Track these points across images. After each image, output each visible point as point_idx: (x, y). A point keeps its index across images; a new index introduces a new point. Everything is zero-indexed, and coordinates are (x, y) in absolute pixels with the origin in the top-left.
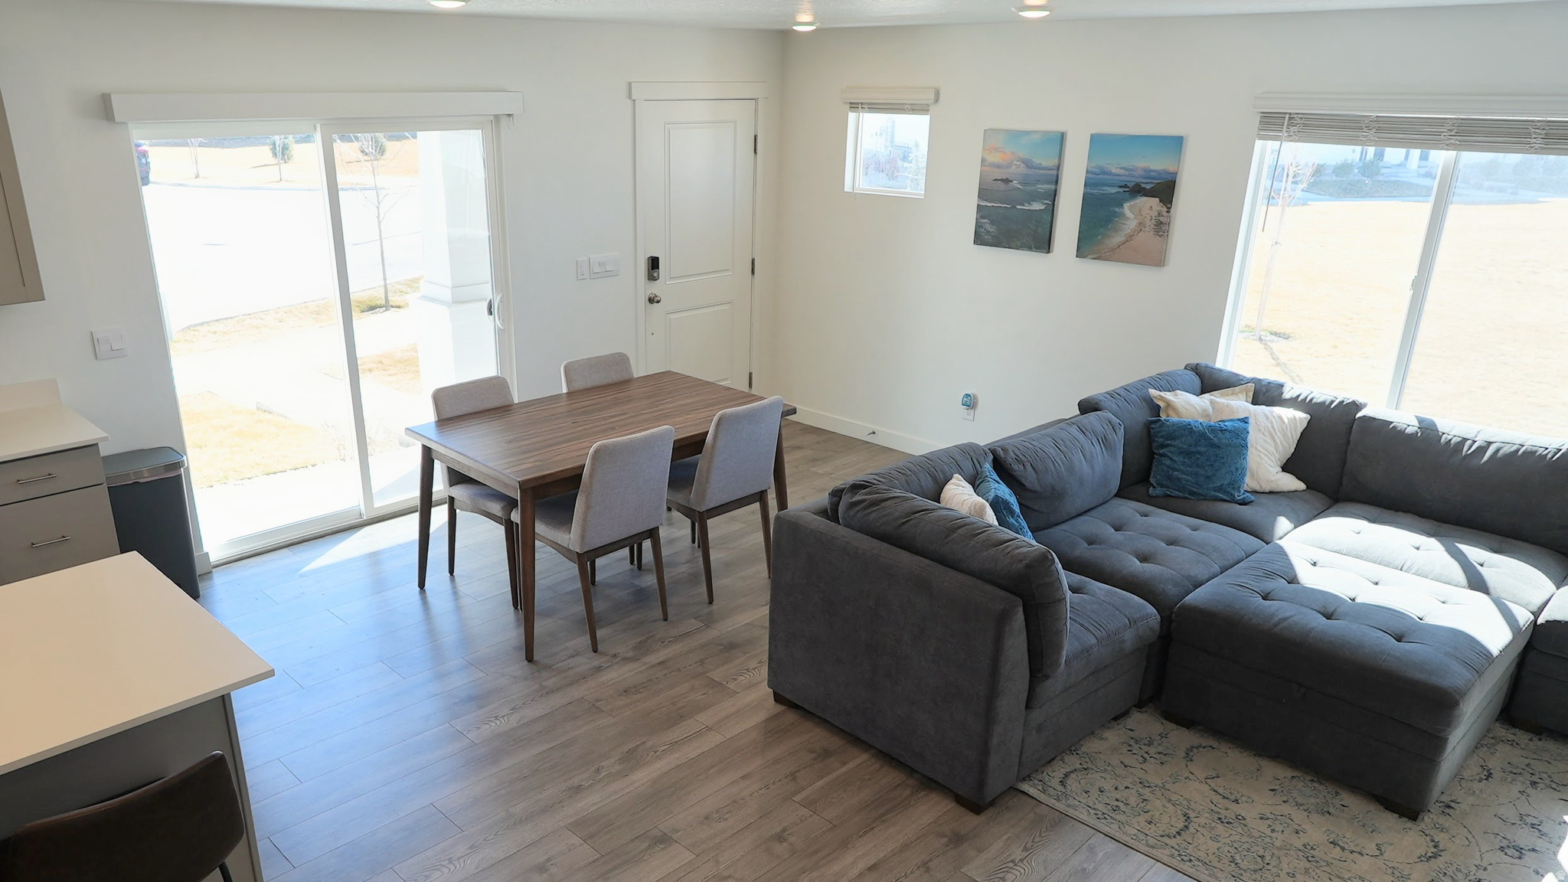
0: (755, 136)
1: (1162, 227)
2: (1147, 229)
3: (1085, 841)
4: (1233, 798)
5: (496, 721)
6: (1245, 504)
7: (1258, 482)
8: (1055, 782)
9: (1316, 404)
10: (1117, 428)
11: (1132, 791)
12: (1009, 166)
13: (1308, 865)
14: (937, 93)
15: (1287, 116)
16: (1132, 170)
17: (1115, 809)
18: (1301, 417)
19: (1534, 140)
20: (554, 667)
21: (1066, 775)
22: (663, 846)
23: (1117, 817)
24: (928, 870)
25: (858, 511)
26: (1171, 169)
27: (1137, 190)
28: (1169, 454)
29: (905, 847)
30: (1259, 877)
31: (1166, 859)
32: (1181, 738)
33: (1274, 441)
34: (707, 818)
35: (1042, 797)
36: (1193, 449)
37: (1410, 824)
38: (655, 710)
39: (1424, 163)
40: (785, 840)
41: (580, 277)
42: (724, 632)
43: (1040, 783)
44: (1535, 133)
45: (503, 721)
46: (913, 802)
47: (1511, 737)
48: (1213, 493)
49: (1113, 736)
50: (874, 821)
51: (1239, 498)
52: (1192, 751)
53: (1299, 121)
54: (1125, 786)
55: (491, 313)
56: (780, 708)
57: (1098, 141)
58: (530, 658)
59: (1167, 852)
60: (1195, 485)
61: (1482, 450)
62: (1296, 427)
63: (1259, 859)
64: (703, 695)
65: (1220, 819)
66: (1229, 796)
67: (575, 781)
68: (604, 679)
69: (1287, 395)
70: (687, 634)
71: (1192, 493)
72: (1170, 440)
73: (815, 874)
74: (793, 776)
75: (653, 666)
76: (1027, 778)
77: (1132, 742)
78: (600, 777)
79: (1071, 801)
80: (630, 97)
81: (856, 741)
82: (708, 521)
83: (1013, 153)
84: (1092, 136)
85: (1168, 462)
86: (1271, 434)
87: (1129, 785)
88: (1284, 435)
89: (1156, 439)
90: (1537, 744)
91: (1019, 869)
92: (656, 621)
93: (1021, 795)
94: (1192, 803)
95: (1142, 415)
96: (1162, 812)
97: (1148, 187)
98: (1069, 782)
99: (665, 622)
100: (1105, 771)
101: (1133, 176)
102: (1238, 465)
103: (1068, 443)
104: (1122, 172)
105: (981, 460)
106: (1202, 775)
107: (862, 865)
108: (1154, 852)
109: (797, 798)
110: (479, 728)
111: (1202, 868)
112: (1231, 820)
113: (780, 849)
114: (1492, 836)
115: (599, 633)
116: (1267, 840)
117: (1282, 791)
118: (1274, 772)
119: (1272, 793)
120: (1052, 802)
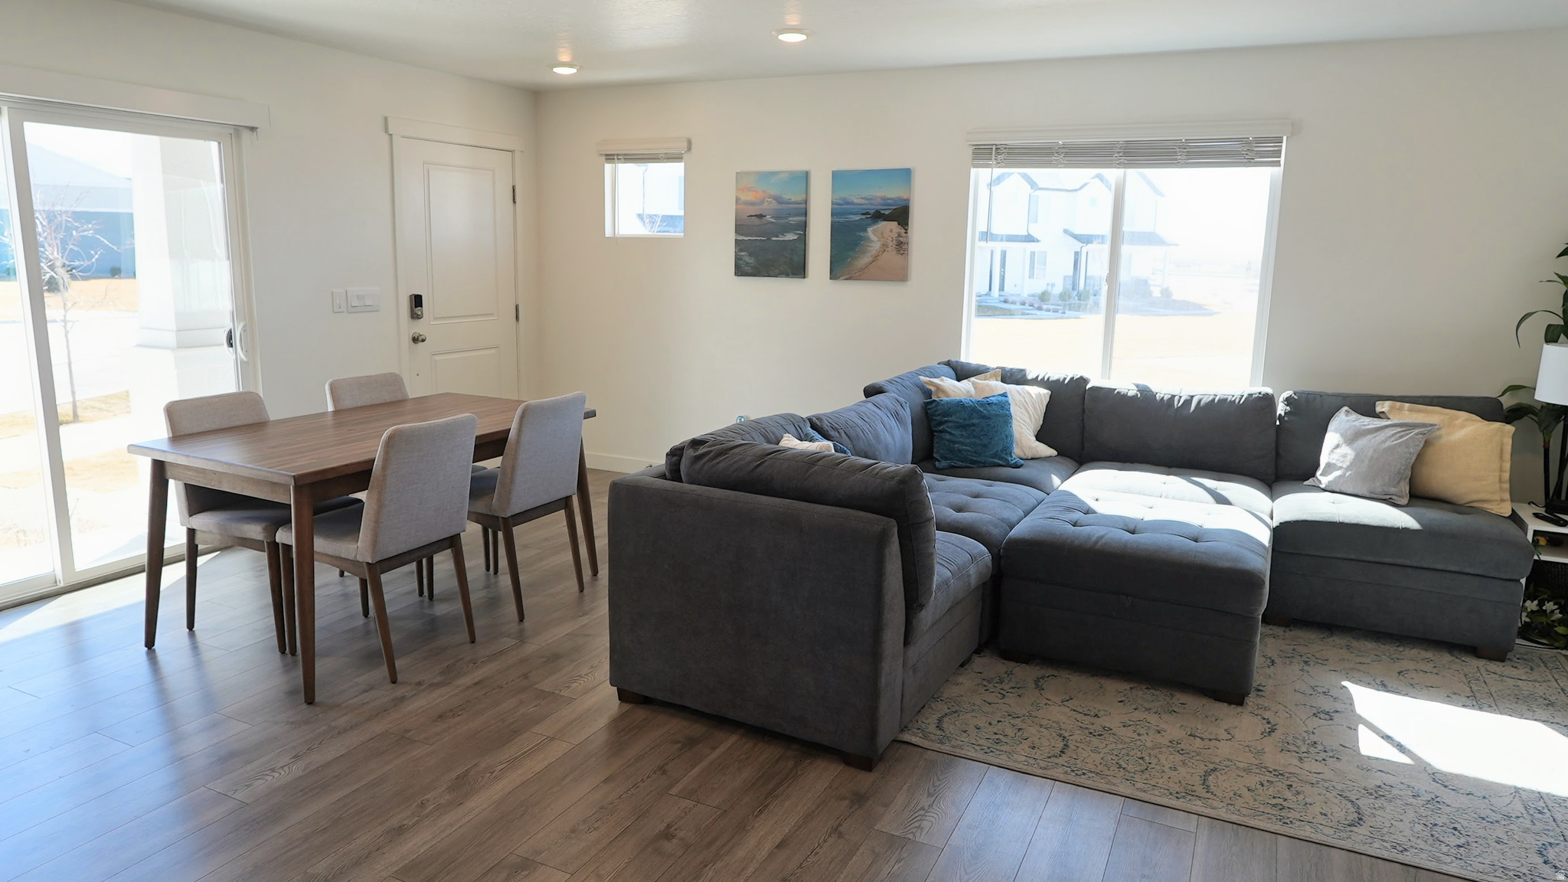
0: (513, 187)
1: (902, 246)
2: (890, 249)
3: (982, 775)
4: (1092, 713)
5: (273, 774)
6: (1018, 467)
7: (1022, 450)
8: (932, 728)
9: (1053, 381)
10: (904, 404)
11: (1005, 724)
12: (762, 202)
13: (1182, 758)
14: (689, 142)
15: (994, 147)
16: (871, 199)
17: (998, 742)
18: (1045, 393)
19: (1180, 157)
20: (344, 705)
21: (940, 720)
22: (527, 872)
23: (1002, 748)
24: (841, 836)
25: (704, 464)
26: (905, 197)
27: (878, 216)
28: (948, 430)
29: (808, 817)
30: (1148, 776)
31: (1062, 777)
32: (1026, 673)
33: (1028, 413)
34: (573, 831)
35: (925, 744)
36: (967, 422)
37: (1239, 709)
38: (482, 730)
39: (1002, 293)
40: (673, 836)
41: (336, 310)
42: (543, 645)
43: (919, 731)
44: (1180, 151)
45: (283, 773)
46: (799, 773)
47: (1271, 632)
48: (991, 460)
49: (966, 681)
50: (766, 798)
51: (1012, 462)
52: (1039, 682)
53: (1004, 151)
54: (996, 720)
55: (231, 345)
56: (627, 707)
57: (839, 178)
58: (310, 700)
59: (1060, 770)
60: (974, 454)
61: (1188, 402)
62: (1042, 400)
63: (1141, 761)
64: (535, 706)
65: (1091, 733)
66: (1088, 712)
67: (394, 822)
68: (410, 708)
69: (1030, 376)
70: (501, 653)
71: (974, 462)
72: (947, 416)
73: (719, 865)
74: (662, 770)
75: (468, 688)
76: (903, 729)
77: (985, 683)
78: (427, 811)
79: (953, 742)
80: (386, 131)
81: (722, 722)
82: (513, 528)
83: (764, 191)
84: (834, 173)
85: (948, 437)
86: (1025, 408)
87: (1000, 719)
88: (1035, 408)
89: (934, 418)
90: (1289, 634)
91: (933, 815)
92: (462, 644)
93: (904, 746)
94: (1061, 724)
95: (919, 399)
96: (1039, 736)
97: (887, 212)
98: (945, 726)
99: (473, 645)
100: (973, 711)
101: (873, 204)
102: (1007, 433)
103: (869, 415)
104: (863, 201)
105: (802, 426)
106: (1058, 700)
107: (768, 846)
108: (1049, 773)
109: (674, 791)
110: (248, 786)
111: (1097, 778)
112: (1100, 733)
113: (668, 846)
114: (1303, 707)
115: (398, 664)
116: (1139, 743)
117: (1129, 701)
118: (1115, 687)
119: (1122, 704)
120: (936, 746)
